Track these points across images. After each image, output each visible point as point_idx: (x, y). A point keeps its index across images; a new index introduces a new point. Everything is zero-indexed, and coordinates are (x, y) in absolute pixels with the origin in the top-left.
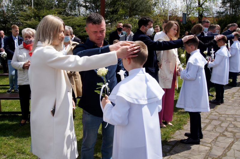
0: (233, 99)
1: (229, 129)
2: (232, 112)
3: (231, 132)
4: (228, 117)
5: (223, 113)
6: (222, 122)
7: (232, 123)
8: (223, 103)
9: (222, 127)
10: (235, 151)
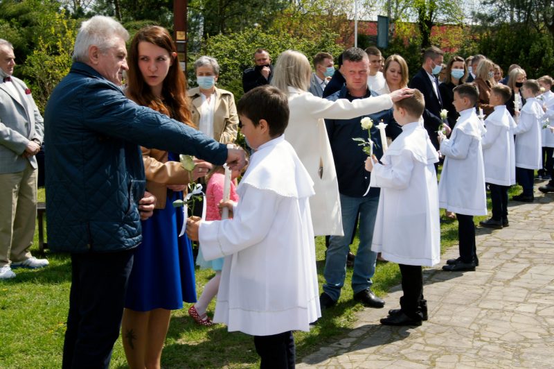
0: (526, 221)
1: (522, 256)
2: (527, 237)
3: (525, 258)
4: (519, 243)
5: (509, 238)
6: (509, 248)
7: (525, 249)
8: (508, 226)
9: (509, 254)
10: (533, 275)
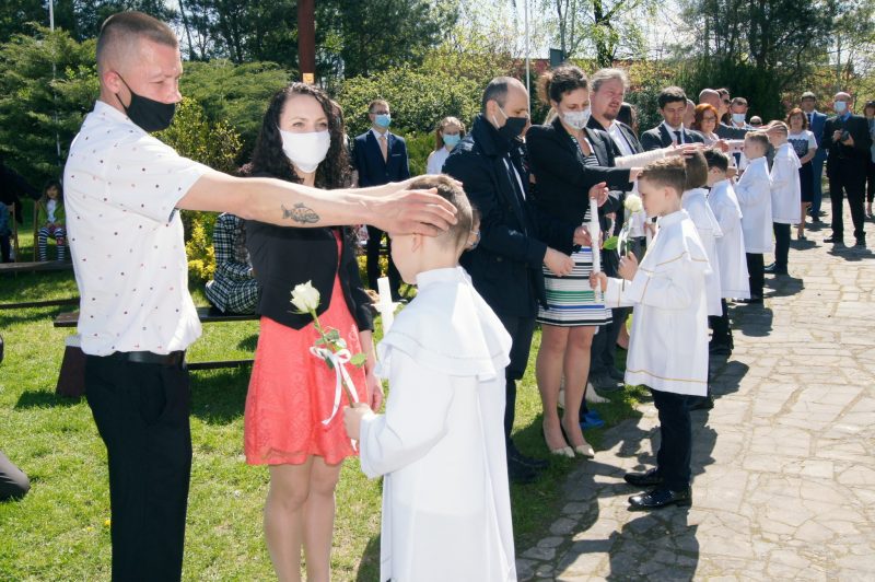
1: (782, 370)
2: (779, 336)
3: (788, 374)
4: (772, 347)
10: (809, 404)
